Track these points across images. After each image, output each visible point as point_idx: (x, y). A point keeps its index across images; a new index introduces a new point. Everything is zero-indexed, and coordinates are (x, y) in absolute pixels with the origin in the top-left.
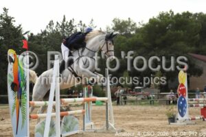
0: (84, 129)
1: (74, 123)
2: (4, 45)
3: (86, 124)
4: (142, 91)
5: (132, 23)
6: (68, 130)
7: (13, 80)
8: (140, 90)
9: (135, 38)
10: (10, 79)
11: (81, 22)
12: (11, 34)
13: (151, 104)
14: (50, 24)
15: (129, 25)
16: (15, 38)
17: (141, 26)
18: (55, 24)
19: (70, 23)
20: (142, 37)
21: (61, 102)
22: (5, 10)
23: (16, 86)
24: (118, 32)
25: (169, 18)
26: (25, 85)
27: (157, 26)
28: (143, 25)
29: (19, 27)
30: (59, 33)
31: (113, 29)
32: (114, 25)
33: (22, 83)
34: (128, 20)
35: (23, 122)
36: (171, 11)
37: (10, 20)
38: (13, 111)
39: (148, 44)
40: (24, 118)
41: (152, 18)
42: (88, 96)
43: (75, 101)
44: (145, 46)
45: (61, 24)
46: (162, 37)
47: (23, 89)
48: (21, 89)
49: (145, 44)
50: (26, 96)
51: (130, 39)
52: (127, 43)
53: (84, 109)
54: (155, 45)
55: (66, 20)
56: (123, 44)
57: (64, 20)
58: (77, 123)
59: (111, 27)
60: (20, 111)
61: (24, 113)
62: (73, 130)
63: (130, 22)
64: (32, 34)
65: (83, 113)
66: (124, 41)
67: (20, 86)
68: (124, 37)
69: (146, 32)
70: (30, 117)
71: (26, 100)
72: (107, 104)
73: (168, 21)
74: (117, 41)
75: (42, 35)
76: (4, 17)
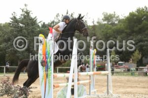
1: (83, 90)
2: (25, 31)
4: (124, 65)
5: (116, 16)
8: (122, 64)
9: (119, 26)
12: (30, 23)
13: (132, 75)
14: (57, 16)
15: (114, 17)
16: (32, 25)
17: (123, 18)
18: (61, 16)
19: (71, 15)
20: (124, 25)
22: (26, 5)
23: (44, 63)
24: (106, 22)
25: (144, 12)
26: (51, 62)
27: (135, 17)
28: (125, 17)
29: (35, 18)
31: (103, 19)
33: (48, 60)
34: (113, 13)
36: (145, 7)
37: (29, 13)
38: (42, 82)
39: (128, 31)
41: (131, 12)
44: (126, 32)
46: (139, 26)
48: (48, 65)
49: (126, 31)
50: (51, 70)
51: (115, 27)
52: (113, 30)
54: (133, 32)
55: (69, 13)
56: (110, 30)
57: (67, 13)
58: (85, 90)
59: (101, 19)
60: (47, 83)
63: (115, 15)
64: (44, 23)
66: (110, 29)
67: (47, 62)
68: (110, 26)
69: (127, 22)
70: (54, 86)
71: (51, 73)
72: (108, 76)
73: (143, 14)
74: (106, 28)
76: (25, 10)
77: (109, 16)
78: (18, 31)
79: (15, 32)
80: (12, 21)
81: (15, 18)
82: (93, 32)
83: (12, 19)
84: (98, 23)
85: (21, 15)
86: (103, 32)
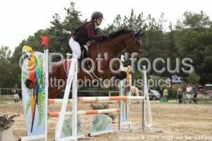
0: (119, 129)
1: (106, 122)
3: (122, 124)
5: (204, 17)
6: (98, 129)
7: (28, 77)
10: (25, 76)
11: (150, 16)
14: (117, 19)
15: (201, 18)
18: (123, 18)
19: (139, 17)
21: (79, 100)
22: (72, 4)
23: (31, 83)
24: (189, 27)
29: (85, 21)
30: (126, 27)
31: (184, 22)
32: (185, 18)
33: (39, 80)
34: (200, 13)
35: (40, 119)
37: (77, 15)
40: (41, 115)
42: (125, 94)
43: (97, 100)
45: (129, 18)
47: (41, 86)
48: (38, 86)
50: (44, 93)
51: (202, 34)
52: (198, 38)
53: (120, 107)
55: (134, 14)
56: (194, 39)
57: (132, 14)
59: (182, 21)
60: (37, 109)
61: (41, 110)
62: (105, 129)
63: (202, 15)
65: (118, 111)
66: (195, 36)
67: (36, 83)
68: (194, 32)
70: (48, 115)
71: (44, 97)
74: (188, 36)
75: (109, 29)
76: (71, 11)
77: (193, 17)
78: (61, 40)
79: (56, 42)
80: (53, 26)
81: (57, 21)
82: (170, 41)
83: (53, 23)
84: (177, 27)
85: (66, 18)
86: (183, 40)
